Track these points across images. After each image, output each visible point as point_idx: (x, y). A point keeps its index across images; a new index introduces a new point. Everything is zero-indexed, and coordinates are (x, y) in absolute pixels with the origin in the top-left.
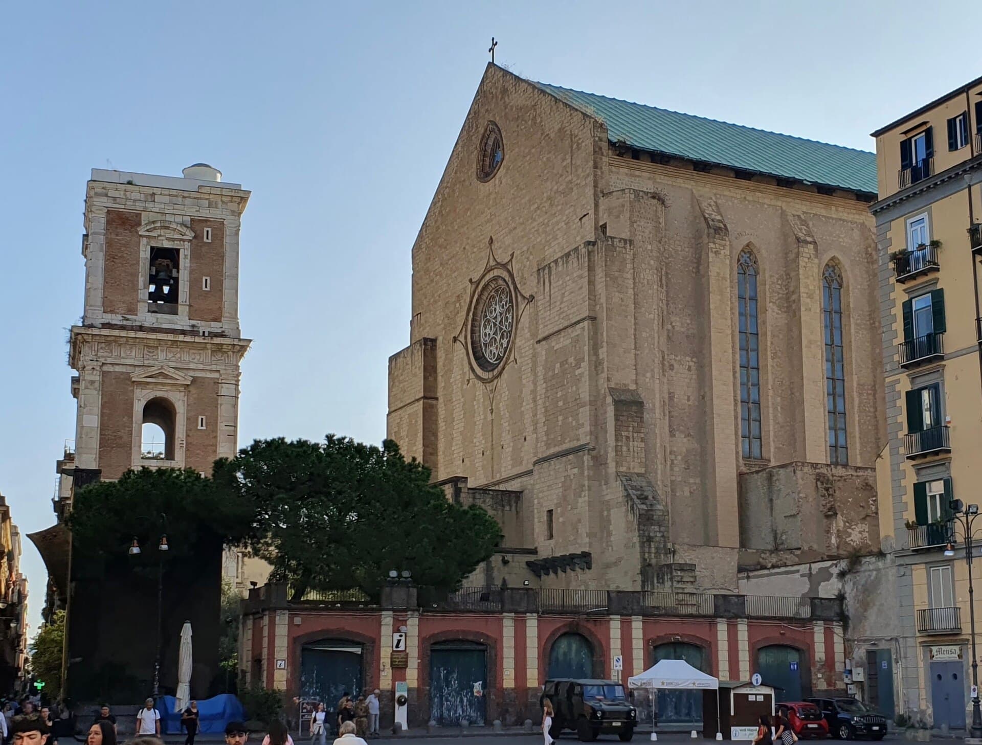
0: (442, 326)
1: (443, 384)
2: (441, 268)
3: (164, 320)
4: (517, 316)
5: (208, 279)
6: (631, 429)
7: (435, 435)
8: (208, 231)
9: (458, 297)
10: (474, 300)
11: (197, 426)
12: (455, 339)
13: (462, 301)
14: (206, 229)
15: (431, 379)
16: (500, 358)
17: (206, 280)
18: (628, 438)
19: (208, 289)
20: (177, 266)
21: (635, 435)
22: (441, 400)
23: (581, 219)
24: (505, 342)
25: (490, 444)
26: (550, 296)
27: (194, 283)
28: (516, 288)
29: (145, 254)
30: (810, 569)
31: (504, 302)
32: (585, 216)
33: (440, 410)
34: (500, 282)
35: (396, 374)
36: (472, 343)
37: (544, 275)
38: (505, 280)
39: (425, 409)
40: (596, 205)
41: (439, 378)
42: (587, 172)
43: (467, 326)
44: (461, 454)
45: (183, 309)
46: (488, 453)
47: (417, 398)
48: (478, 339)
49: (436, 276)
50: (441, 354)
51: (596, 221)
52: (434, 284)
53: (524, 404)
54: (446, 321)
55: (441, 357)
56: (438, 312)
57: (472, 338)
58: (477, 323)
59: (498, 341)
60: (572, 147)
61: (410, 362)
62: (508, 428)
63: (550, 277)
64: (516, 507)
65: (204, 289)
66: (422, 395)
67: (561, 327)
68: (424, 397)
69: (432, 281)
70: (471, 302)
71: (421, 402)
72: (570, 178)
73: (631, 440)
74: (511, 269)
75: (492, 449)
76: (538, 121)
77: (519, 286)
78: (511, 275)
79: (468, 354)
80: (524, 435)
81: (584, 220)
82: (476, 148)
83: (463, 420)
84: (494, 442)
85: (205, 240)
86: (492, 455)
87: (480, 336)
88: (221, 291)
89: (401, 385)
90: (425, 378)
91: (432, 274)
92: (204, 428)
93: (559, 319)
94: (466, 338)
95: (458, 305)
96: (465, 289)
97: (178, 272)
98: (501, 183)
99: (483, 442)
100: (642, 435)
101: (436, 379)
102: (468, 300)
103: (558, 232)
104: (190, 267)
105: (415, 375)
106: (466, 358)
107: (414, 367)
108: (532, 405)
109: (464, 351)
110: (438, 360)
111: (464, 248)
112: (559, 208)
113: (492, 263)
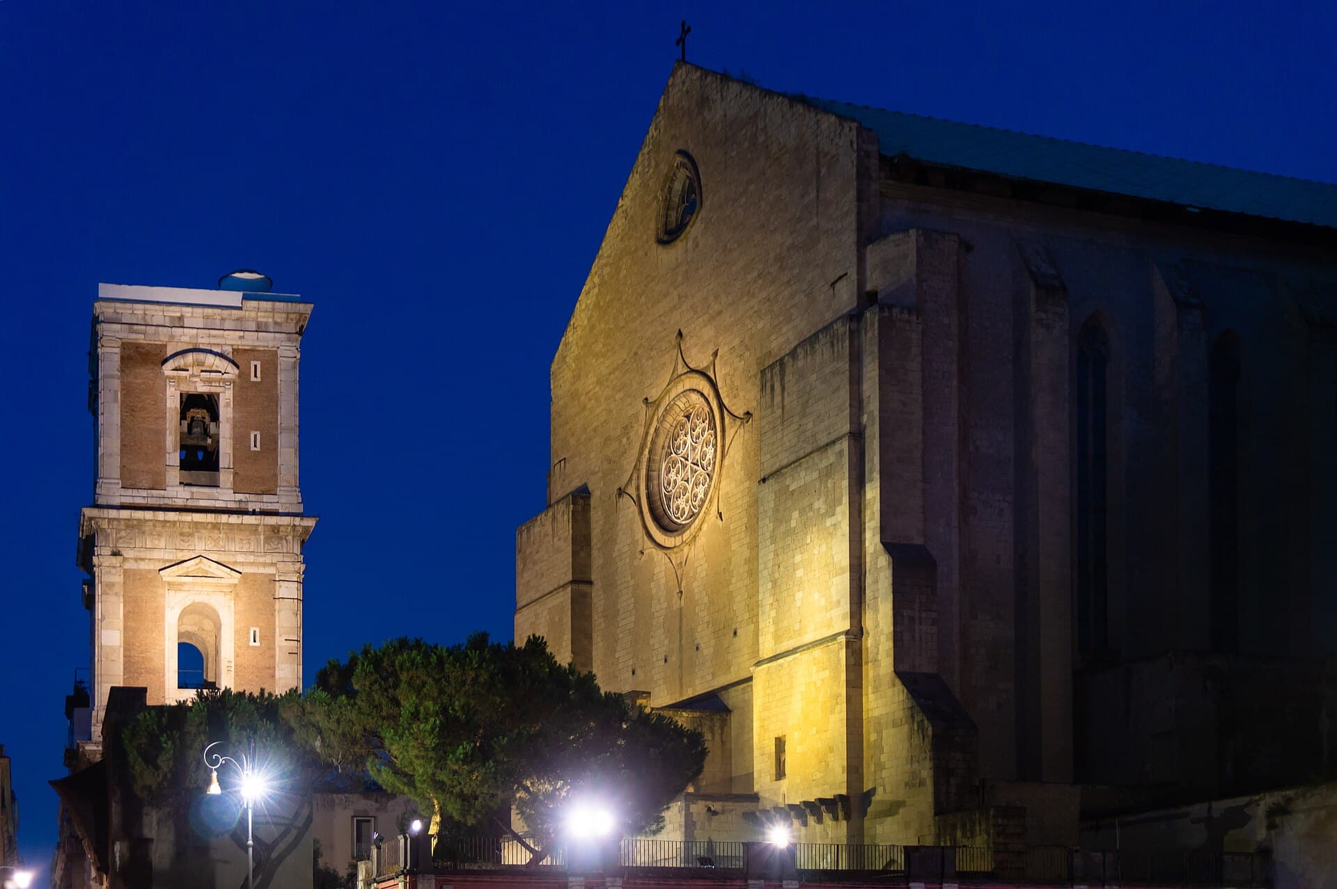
0: (600, 474)
1: (601, 561)
2: (597, 389)
3: (202, 496)
4: (723, 446)
5: (258, 433)
6: (917, 606)
7: (589, 638)
8: (256, 366)
9: (625, 428)
10: (652, 431)
11: (249, 641)
12: (621, 492)
13: (632, 434)
14: (253, 363)
15: (582, 554)
16: (693, 515)
17: (255, 436)
18: (912, 619)
19: (258, 449)
20: (215, 417)
21: (924, 615)
22: (598, 585)
23: (833, 284)
24: (700, 491)
25: (677, 645)
26: (783, 409)
27: (240, 440)
28: (721, 405)
29: (173, 402)
30: (1210, 809)
31: (698, 430)
32: (840, 278)
33: (595, 600)
34: (695, 397)
35: (528, 551)
36: (649, 496)
37: (772, 377)
38: (702, 395)
39: (574, 601)
40: (861, 259)
41: (595, 553)
42: (845, 209)
43: (639, 470)
44: (631, 662)
45: (225, 477)
46: (673, 659)
47: (562, 583)
48: (656, 488)
49: (590, 400)
50: (596, 516)
51: (861, 283)
52: (587, 413)
53: (734, 580)
54: (606, 466)
55: (597, 522)
56: (593, 455)
57: (648, 488)
58: (655, 466)
59: (690, 490)
60: (819, 172)
61: (550, 532)
62: (707, 619)
63: (782, 379)
64: (722, 734)
65: (253, 448)
66: (570, 578)
67: (802, 454)
68: (573, 582)
69: (584, 408)
70: (647, 433)
71: (569, 589)
72: (814, 221)
73: (917, 622)
74: (713, 377)
75: (681, 651)
76: (761, 139)
77: (726, 401)
78: (713, 385)
79: (641, 512)
80: (734, 627)
81: (838, 285)
82: (656, 197)
83: (634, 612)
84: (683, 642)
85: (253, 379)
86: (681, 660)
87: (659, 485)
88: (275, 450)
89: (537, 567)
90: (575, 553)
91: (583, 398)
92: (257, 644)
93: (799, 441)
94: (638, 488)
95: (624, 440)
96: (636, 416)
97: (218, 426)
98: (697, 246)
99: (666, 642)
100: (934, 615)
101: (589, 555)
102: (642, 430)
103: (792, 311)
104: (234, 417)
105: (558, 550)
106: (638, 518)
107: (556, 539)
108: (747, 581)
109: (635, 509)
110: (593, 526)
111: (636, 354)
112: (796, 271)
113: (681, 369)
